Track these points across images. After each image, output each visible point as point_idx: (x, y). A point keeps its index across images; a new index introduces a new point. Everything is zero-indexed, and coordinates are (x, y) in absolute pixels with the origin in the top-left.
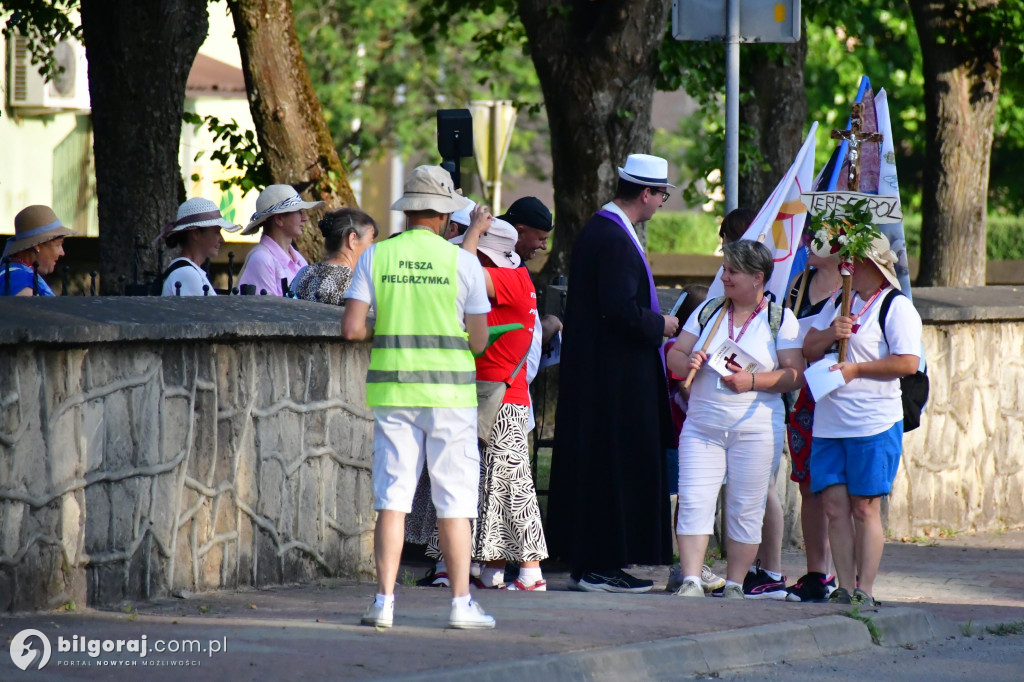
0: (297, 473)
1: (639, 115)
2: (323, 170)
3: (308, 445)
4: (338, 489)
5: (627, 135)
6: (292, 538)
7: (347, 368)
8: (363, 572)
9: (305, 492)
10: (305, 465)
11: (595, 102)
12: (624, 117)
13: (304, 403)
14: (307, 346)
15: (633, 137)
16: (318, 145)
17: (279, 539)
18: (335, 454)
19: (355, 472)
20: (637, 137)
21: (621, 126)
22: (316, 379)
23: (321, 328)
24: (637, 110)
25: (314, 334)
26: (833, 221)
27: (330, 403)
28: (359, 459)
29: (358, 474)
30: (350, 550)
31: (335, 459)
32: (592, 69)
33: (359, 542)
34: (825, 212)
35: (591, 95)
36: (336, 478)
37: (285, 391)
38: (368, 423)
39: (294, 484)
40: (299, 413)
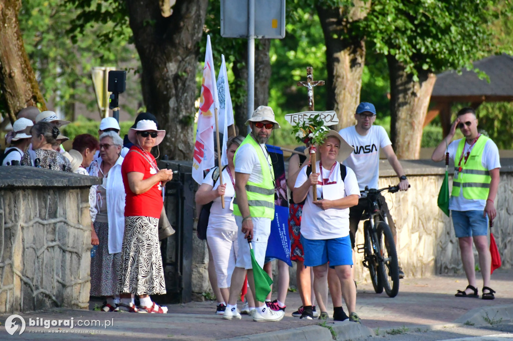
0: (42, 255)
1: (190, 74)
2: (34, 102)
3: (48, 241)
4: (62, 262)
5: (184, 85)
6: (40, 287)
7: (66, 202)
8: (74, 304)
9: (46, 264)
10: (46, 251)
11: (168, 68)
12: (182, 76)
13: (45, 220)
14: (47, 191)
15: (187, 85)
16: (32, 90)
17: (34, 288)
18: (60, 245)
19: (70, 254)
20: (189, 85)
21: (181, 80)
22: (51, 207)
23: (55, 182)
24: (189, 72)
25: (51, 185)
26: (304, 127)
27: (58, 220)
28: (72, 247)
29: (72, 255)
30: (68, 293)
31: (60, 248)
32: (166, 51)
33: (72, 289)
34: (299, 123)
35: (165, 64)
36: (61, 257)
37: (36, 214)
38: (76, 230)
39: (41, 260)
40: (43, 225)
